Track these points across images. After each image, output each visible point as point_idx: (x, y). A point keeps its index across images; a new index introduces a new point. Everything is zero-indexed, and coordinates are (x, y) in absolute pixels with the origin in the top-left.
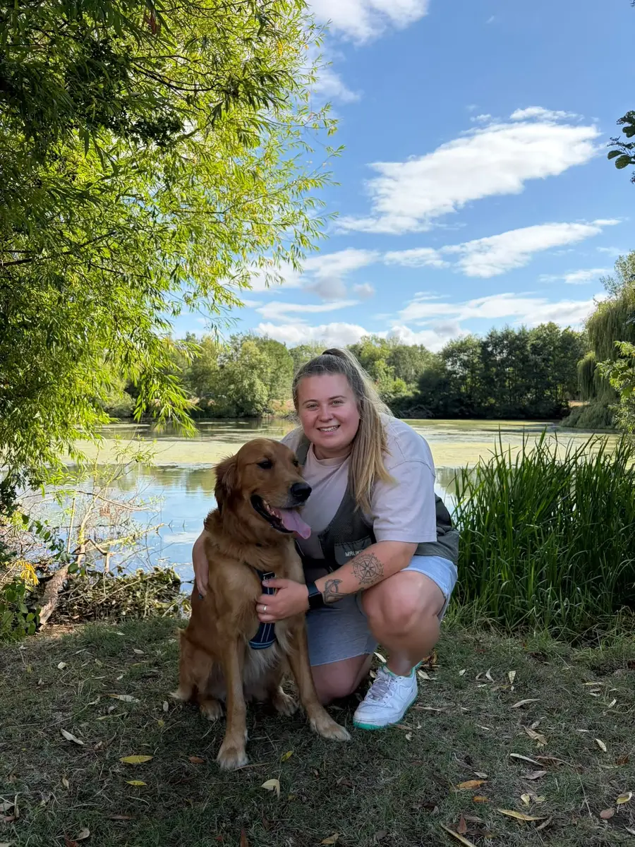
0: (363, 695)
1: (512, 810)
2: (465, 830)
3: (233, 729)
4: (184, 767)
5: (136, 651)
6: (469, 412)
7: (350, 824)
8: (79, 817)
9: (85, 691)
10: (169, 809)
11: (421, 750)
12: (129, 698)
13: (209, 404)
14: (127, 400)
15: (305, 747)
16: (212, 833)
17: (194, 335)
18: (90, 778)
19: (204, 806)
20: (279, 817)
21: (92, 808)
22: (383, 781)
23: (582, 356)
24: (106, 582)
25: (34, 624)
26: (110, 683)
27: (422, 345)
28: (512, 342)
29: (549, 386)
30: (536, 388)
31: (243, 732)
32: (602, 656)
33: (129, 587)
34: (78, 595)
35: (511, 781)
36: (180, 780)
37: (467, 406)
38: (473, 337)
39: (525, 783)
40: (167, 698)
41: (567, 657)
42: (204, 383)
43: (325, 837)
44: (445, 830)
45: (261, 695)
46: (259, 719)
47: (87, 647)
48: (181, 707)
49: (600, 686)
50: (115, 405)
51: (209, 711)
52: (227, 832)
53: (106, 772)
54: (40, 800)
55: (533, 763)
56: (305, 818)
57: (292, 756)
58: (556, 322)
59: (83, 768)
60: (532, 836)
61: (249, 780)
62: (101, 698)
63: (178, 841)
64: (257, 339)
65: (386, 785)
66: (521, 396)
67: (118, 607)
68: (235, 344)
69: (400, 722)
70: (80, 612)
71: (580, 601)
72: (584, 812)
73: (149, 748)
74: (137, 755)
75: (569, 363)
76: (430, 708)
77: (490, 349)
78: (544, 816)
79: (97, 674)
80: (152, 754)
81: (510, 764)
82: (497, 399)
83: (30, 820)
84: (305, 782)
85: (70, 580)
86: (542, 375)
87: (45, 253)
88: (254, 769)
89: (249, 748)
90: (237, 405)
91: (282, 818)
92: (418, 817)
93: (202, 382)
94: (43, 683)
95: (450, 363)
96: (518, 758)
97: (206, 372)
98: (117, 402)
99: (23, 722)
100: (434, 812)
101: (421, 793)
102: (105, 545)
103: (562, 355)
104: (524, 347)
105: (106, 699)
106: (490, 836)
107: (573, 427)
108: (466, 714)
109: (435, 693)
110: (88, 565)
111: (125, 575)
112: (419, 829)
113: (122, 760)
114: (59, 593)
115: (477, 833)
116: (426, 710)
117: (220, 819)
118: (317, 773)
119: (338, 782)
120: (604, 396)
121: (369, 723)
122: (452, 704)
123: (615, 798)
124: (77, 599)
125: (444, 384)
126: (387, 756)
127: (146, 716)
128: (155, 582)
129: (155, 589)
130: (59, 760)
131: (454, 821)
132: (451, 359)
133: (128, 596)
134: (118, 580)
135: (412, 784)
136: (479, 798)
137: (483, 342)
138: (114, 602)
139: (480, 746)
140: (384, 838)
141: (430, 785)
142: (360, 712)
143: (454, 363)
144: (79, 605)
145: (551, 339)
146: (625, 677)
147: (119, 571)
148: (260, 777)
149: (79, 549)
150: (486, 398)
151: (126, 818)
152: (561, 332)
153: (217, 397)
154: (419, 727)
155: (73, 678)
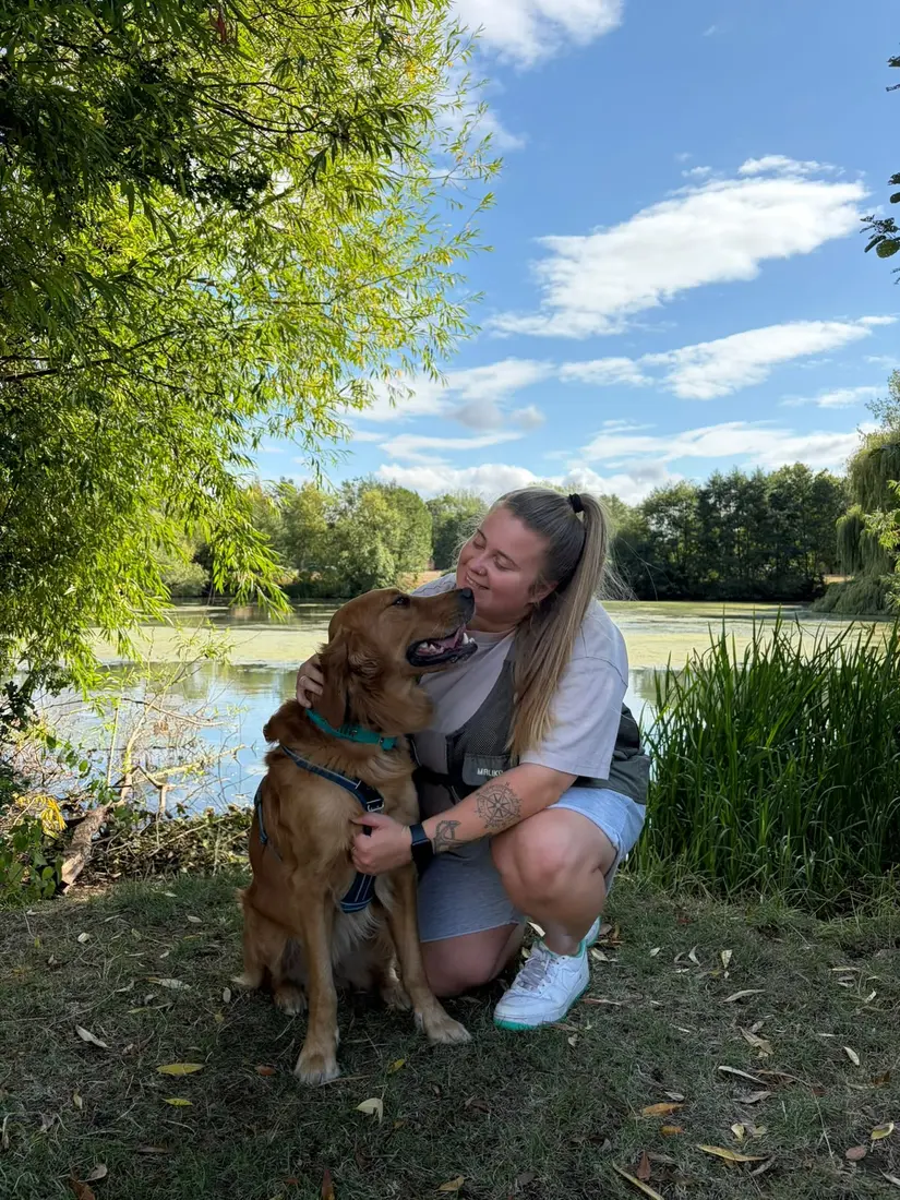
0: (510, 980)
1: (718, 1145)
2: (646, 1173)
3: (318, 1027)
4: (247, 1080)
5: (191, 918)
6: (681, 589)
7: (482, 1163)
8: (93, 1150)
9: (113, 973)
10: (223, 1138)
11: (590, 1060)
12: (175, 983)
13: (313, 578)
14: (199, 574)
15: (423, 1054)
16: (282, 1173)
17: (291, 481)
18: (113, 1093)
19: (272, 1135)
20: (380, 1153)
21: (113, 1137)
22: (533, 1103)
23: (843, 512)
24: (161, 825)
25: (53, 883)
26: (149, 963)
27: (614, 496)
28: (743, 491)
29: (795, 554)
30: (778, 557)
31: (333, 1031)
32: (858, 931)
33: (192, 833)
34: (120, 844)
35: (718, 1106)
36: (240, 1099)
37: (678, 581)
38: (687, 484)
39: (739, 1109)
40: (230, 984)
41: (807, 933)
42: (307, 549)
43: (442, 1180)
44: (619, 1173)
45: (362, 980)
46: (358, 1015)
47: (122, 912)
48: (248, 995)
49: (854, 972)
50: (181, 580)
51: (287, 1002)
52: (304, 1172)
53: (136, 1087)
54: (40, 1124)
55: (751, 1080)
56: (418, 1154)
57: (404, 1066)
58: (807, 463)
59: (105, 1079)
60: (745, 1183)
61: (339, 1099)
62: (135, 983)
63: (233, 1185)
64: (379, 487)
65: (536, 1109)
66: (756, 567)
67: (176, 861)
68: (349, 494)
69: (561, 1021)
70: (122, 868)
71: (834, 857)
72: (822, 1151)
73: (200, 1053)
74: (183, 1062)
75: (824, 522)
76: (605, 1001)
77: (711, 501)
78: (764, 1155)
79: (133, 949)
80: (203, 1062)
81: (718, 1081)
82: (720, 570)
83: (24, 1153)
84: (421, 1102)
85: (110, 823)
86: (785, 538)
87: (76, 361)
88: (348, 1084)
89: (341, 1054)
90: (352, 580)
91: (385, 1153)
92: (580, 1155)
93: (304, 547)
94: (56, 962)
95: (654, 522)
96: (730, 1073)
97: (309, 534)
98: (183, 574)
99: (23, 1014)
100: (603, 1148)
101: (585, 1120)
102: (160, 774)
103: (815, 509)
104: (760, 498)
105: (143, 984)
106: (684, 1183)
107: (830, 612)
108: (658, 1009)
109: (614, 980)
110: (136, 802)
111: (187, 817)
112: (581, 1172)
113: (158, 1069)
114: (93, 841)
115: (665, 1178)
116: (600, 1004)
117: (295, 1155)
118: (437, 1091)
119: (468, 1103)
120: (874, 567)
121: (517, 1021)
122: (638, 996)
123: (869, 1131)
124: (119, 850)
125: (647, 551)
126: (539, 1068)
127: (197, 1008)
128: (230, 827)
129: (229, 836)
130: (71, 1070)
131: (633, 1161)
132: (655, 516)
133: (191, 847)
134: (177, 823)
135: (574, 1107)
136: (670, 1129)
137: (701, 491)
138: (171, 854)
139: (677, 1055)
140: (529, 1184)
141: (599, 1110)
142: (503, 1005)
143: (660, 522)
144: (122, 858)
145: (799, 487)
146: (890, 961)
147: (179, 811)
148: (355, 1095)
149: (124, 779)
150: (705, 570)
151: (161, 1150)
152: (814, 477)
153: (323, 569)
154: (589, 1027)
155: (98, 955)
